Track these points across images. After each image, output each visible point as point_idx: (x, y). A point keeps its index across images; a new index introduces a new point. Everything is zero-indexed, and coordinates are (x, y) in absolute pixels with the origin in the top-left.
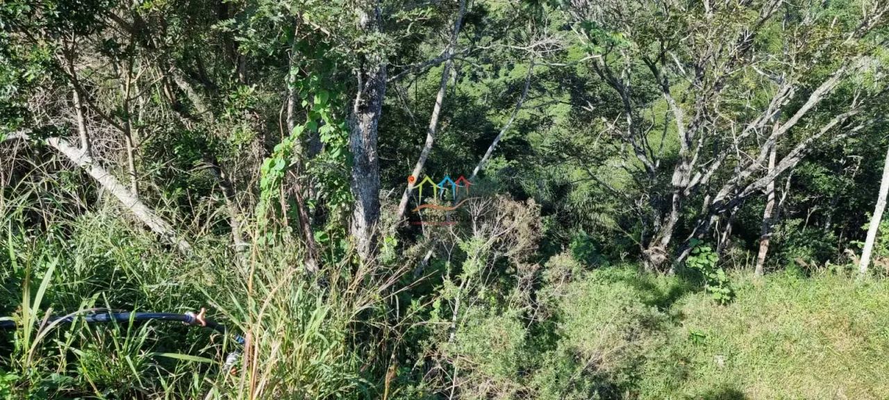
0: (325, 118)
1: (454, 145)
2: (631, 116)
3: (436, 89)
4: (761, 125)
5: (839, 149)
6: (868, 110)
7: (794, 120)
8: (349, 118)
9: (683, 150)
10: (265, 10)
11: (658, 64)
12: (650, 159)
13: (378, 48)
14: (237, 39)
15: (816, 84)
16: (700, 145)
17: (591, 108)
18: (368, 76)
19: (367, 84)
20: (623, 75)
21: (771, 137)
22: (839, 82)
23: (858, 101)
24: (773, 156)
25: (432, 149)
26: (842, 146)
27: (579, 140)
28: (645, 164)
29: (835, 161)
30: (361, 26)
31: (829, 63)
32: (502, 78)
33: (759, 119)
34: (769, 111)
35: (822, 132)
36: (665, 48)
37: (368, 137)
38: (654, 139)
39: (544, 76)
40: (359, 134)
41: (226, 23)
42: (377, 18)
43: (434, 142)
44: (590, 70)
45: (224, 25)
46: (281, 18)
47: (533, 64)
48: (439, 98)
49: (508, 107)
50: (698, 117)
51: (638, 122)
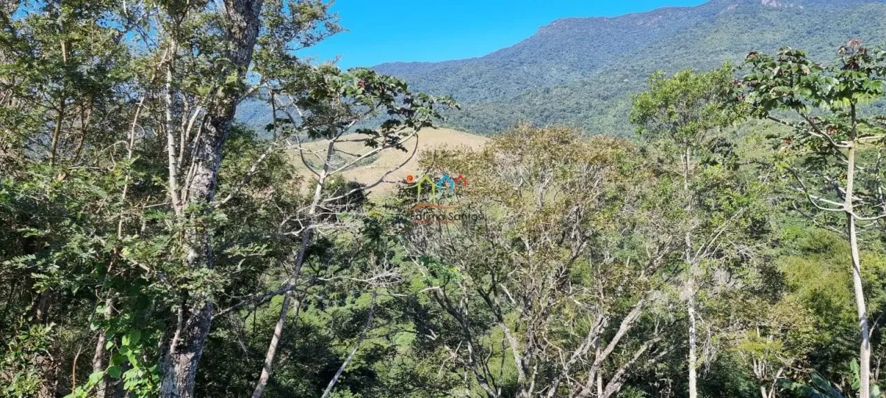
0: (133, 361)
1: (292, 380)
2: (472, 343)
3: (275, 320)
4: (585, 352)
5: (652, 372)
6: (668, 337)
7: (611, 347)
8: (163, 361)
9: (521, 377)
10: (74, 246)
11: (492, 296)
12: (493, 387)
13: (205, 284)
14: (34, 275)
15: (624, 315)
16: (535, 372)
17: (434, 336)
18: (190, 313)
19: (189, 321)
20: (461, 304)
21: (595, 363)
22: (641, 312)
23: (659, 328)
24: (600, 380)
25: (266, 386)
26: (654, 370)
27: (423, 369)
28: (488, 393)
29: (651, 384)
30: (188, 262)
31: (630, 296)
32: (349, 305)
33: (582, 346)
34: (589, 339)
35: (636, 358)
36: (496, 279)
37: (184, 380)
38: (494, 366)
39: (388, 305)
40: (173, 377)
41: (23, 259)
42: (207, 253)
43: (270, 377)
44: (432, 300)
45: (20, 262)
46: (92, 254)
47: (375, 295)
48: (278, 330)
49: (353, 336)
50: (530, 344)
51: (478, 349)
